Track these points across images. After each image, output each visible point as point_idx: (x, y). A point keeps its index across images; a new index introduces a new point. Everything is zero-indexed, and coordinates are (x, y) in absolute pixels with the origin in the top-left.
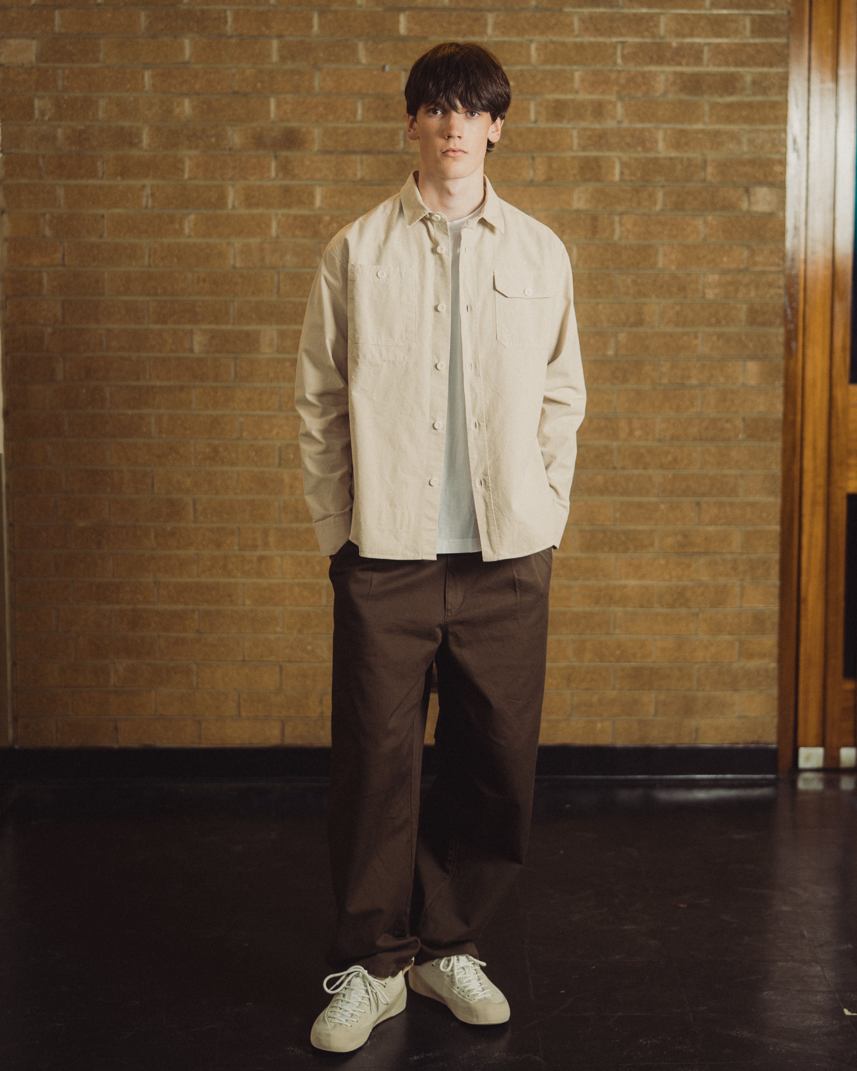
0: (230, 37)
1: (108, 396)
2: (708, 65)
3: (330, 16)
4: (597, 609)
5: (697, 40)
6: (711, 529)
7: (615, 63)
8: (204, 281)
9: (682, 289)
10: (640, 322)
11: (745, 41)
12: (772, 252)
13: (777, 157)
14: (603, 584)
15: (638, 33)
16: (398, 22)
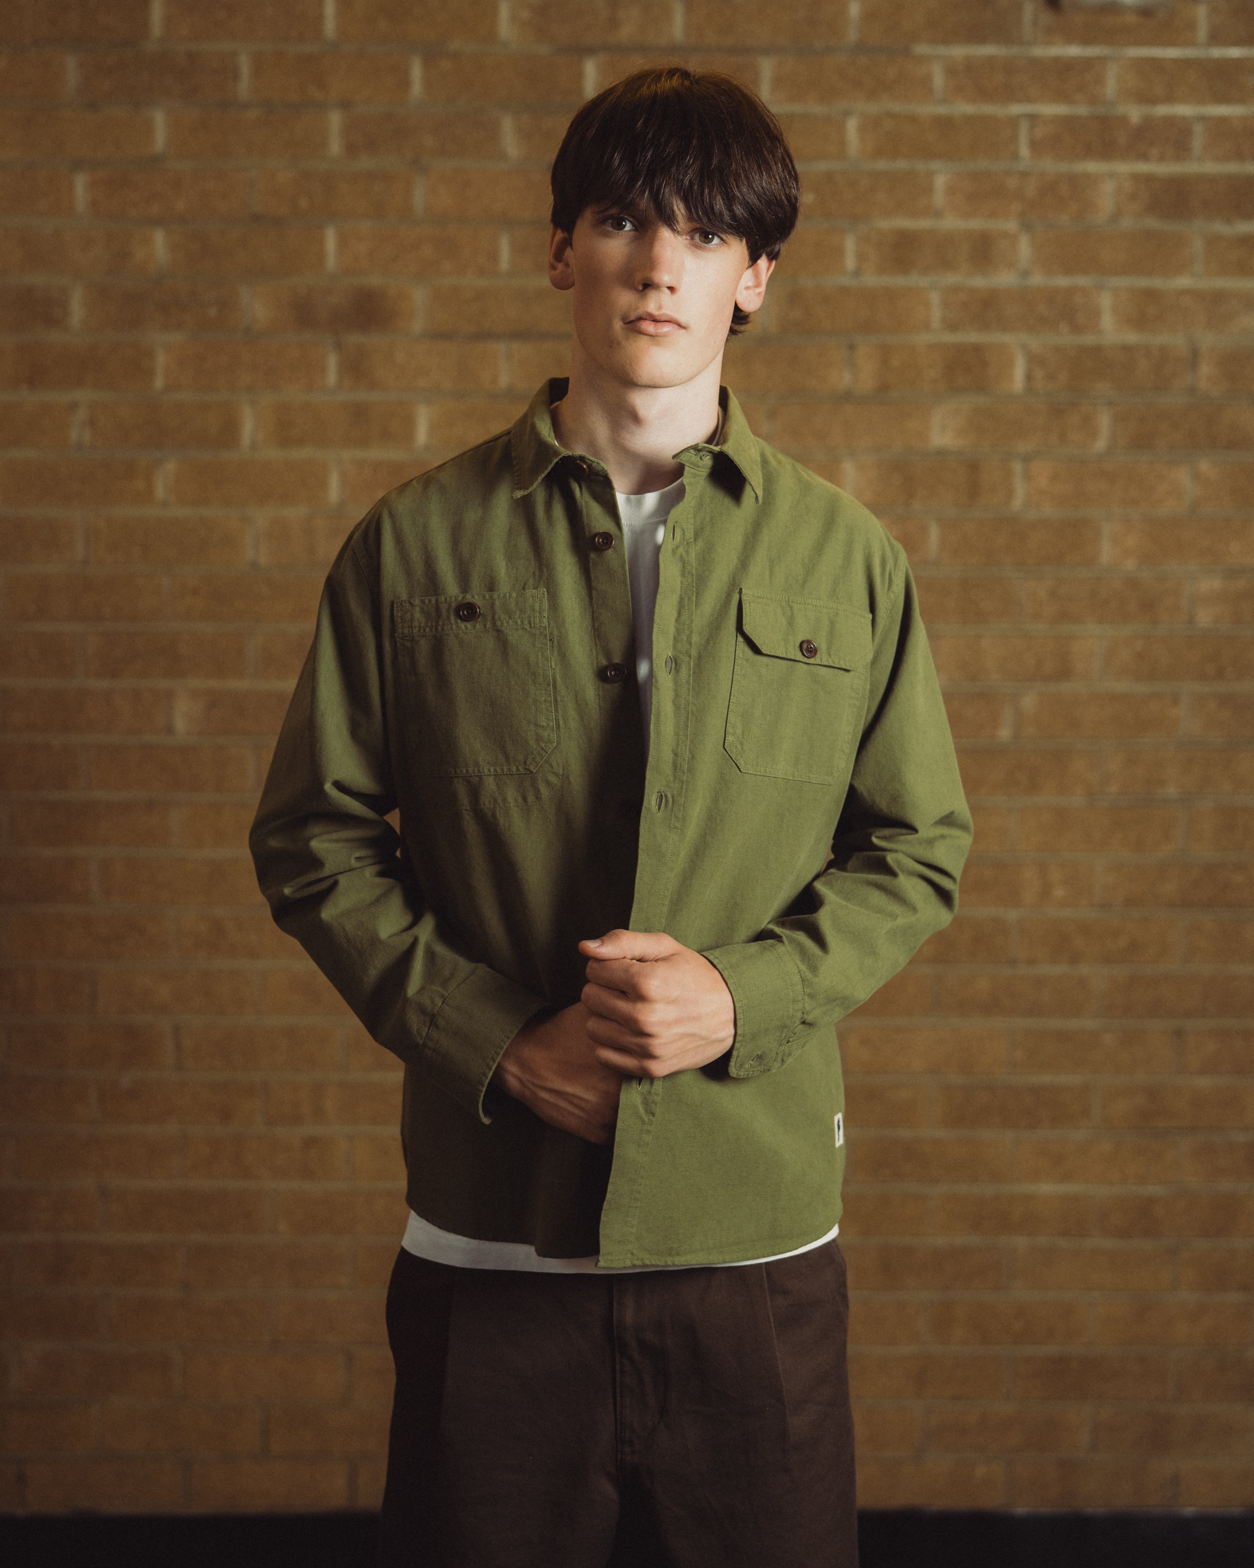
0: (247, 106)
2: (1202, 160)
3: (446, 64)
4: (977, 1240)
5: (1181, 110)
6: (1204, 1082)
7: (1015, 156)
8: (195, 592)
9: (1148, 606)
10: (1064, 673)
14: (988, 1191)
15: (1062, 96)
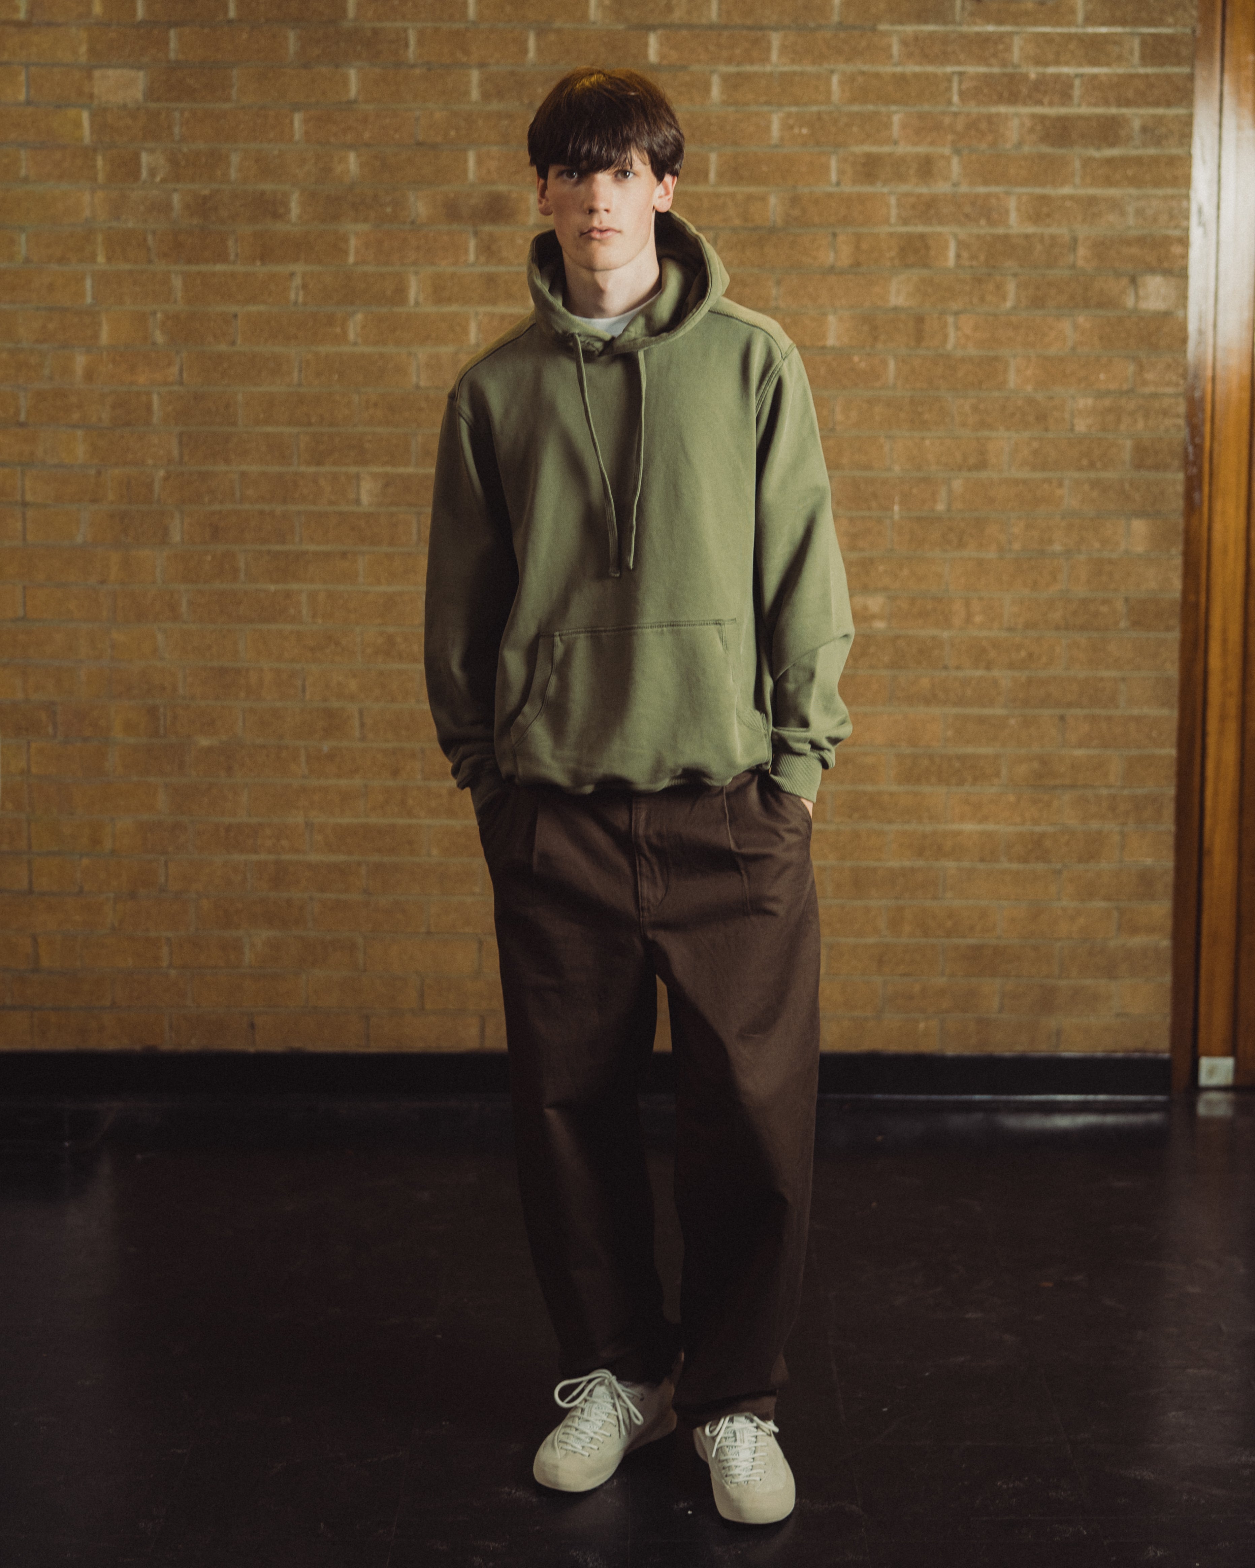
0: (413, 66)
1: (242, 565)
2: (1079, 105)
3: (552, 37)
4: (920, 863)
5: (1065, 70)
6: (1079, 752)
7: (949, 102)
8: (376, 405)
9: (1042, 418)
10: (982, 465)
11: (1132, 71)
12: (1169, 366)
13: (1177, 233)
14: (928, 828)
15: (982, 60)
16: (646, 45)
